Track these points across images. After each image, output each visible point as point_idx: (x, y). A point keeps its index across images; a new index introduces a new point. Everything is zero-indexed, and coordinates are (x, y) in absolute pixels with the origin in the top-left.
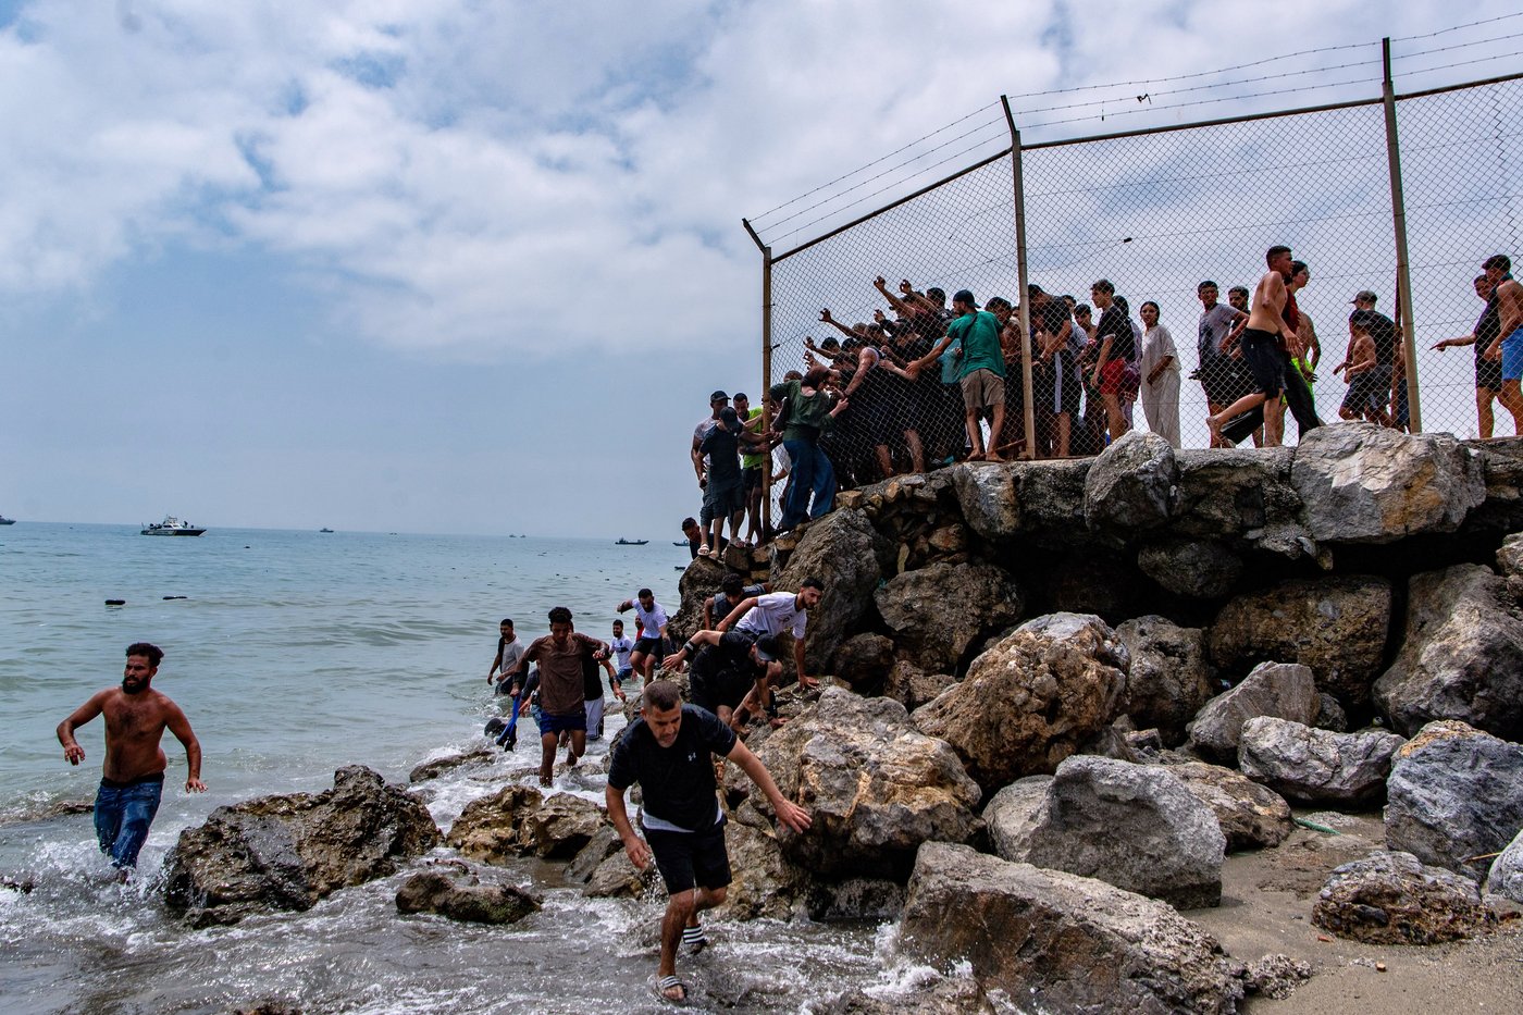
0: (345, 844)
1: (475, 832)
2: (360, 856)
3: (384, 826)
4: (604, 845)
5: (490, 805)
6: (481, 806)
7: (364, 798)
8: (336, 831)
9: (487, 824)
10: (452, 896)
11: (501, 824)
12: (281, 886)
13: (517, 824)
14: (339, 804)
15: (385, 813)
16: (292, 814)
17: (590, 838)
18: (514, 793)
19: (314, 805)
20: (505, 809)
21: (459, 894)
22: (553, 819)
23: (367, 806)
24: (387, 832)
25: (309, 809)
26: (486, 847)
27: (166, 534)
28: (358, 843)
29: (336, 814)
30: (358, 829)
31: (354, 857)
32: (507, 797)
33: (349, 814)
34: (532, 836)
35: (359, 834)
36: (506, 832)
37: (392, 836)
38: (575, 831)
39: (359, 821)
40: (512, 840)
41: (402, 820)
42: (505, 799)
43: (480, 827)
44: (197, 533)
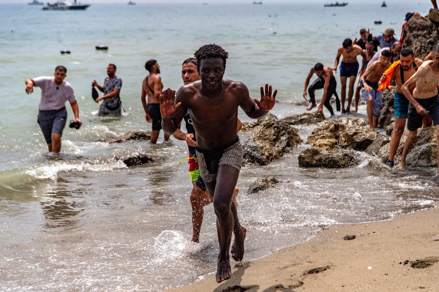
0: (270, 141)
1: (319, 140)
2: (277, 145)
3: (282, 135)
4: (381, 143)
5: (324, 130)
6: (320, 130)
7: (273, 124)
8: (266, 136)
9: (324, 137)
10: (323, 156)
11: (331, 137)
12: (251, 153)
13: (337, 137)
14: (265, 126)
15: (282, 130)
16: (245, 129)
17: (372, 141)
18: (335, 125)
19: (254, 126)
20: (331, 131)
21: (326, 155)
22: (356, 134)
23: (275, 127)
24: (283, 138)
25: (252, 127)
26: (326, 145)
27: (62, 9)
28: (275, 140)
29: (264, 129)
30: (274, 135)
31: (274, 146)
32: (332, 126)
33: (269, 130)
34: (345, 141)
35: (275, 137)
36: (333, 140)
37: (286, 140)
38: (366, 138)
39: (273, 132)
40: (336, 143)
41: (288, 134)
42: (331, 127)
43: (321, 138)
44: (83, 8)
